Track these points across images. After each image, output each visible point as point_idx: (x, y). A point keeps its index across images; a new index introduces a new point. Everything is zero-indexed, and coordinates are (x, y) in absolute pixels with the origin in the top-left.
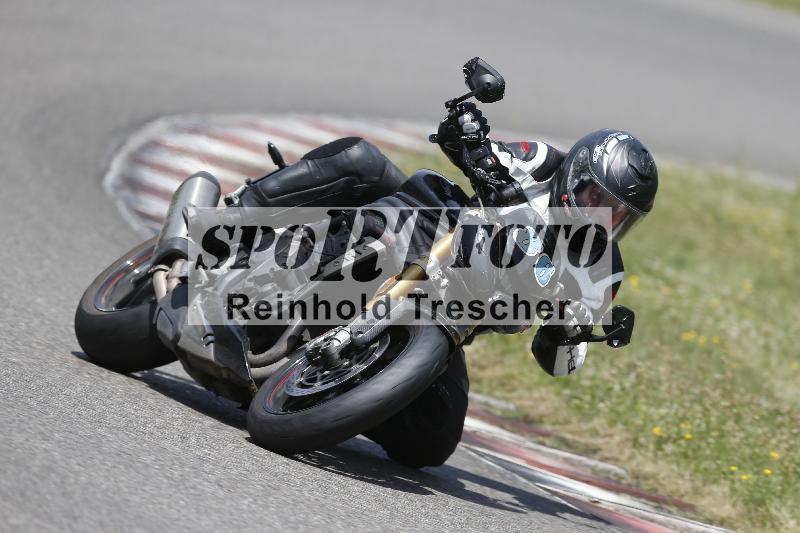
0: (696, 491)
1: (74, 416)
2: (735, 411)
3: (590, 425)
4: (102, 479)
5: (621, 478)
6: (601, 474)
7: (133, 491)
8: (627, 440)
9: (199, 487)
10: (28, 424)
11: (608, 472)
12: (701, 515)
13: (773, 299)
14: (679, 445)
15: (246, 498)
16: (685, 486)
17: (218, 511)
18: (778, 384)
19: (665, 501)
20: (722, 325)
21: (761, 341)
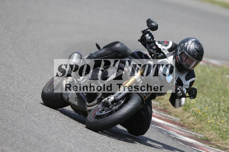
1: (78, 136)
10: (64, 138)
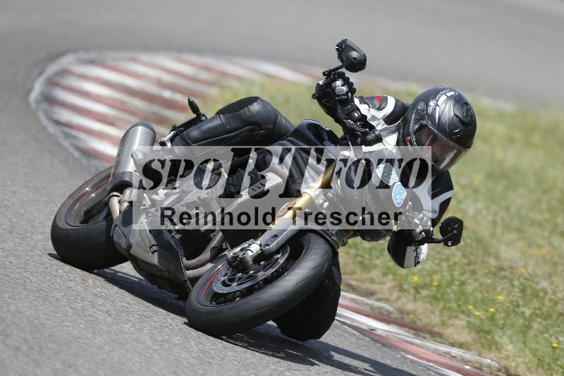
0: (444, 323)
2: (472, 267)
3: (369, 275)
4: (26, 309)
5: (390, 313)
6: (377, 310)
7: (48, 317)
8: (395, 286)
9: (95, 315)
11: (381, 308)
12: (446, 340)
13: (499, 189)
14: (431, 291)
15: (128, 323)
16: (435, 319)
17: (108, 332)
18: (503, 248)
19: (421, 330)
20: (463, 206)
21: (491, 218)
